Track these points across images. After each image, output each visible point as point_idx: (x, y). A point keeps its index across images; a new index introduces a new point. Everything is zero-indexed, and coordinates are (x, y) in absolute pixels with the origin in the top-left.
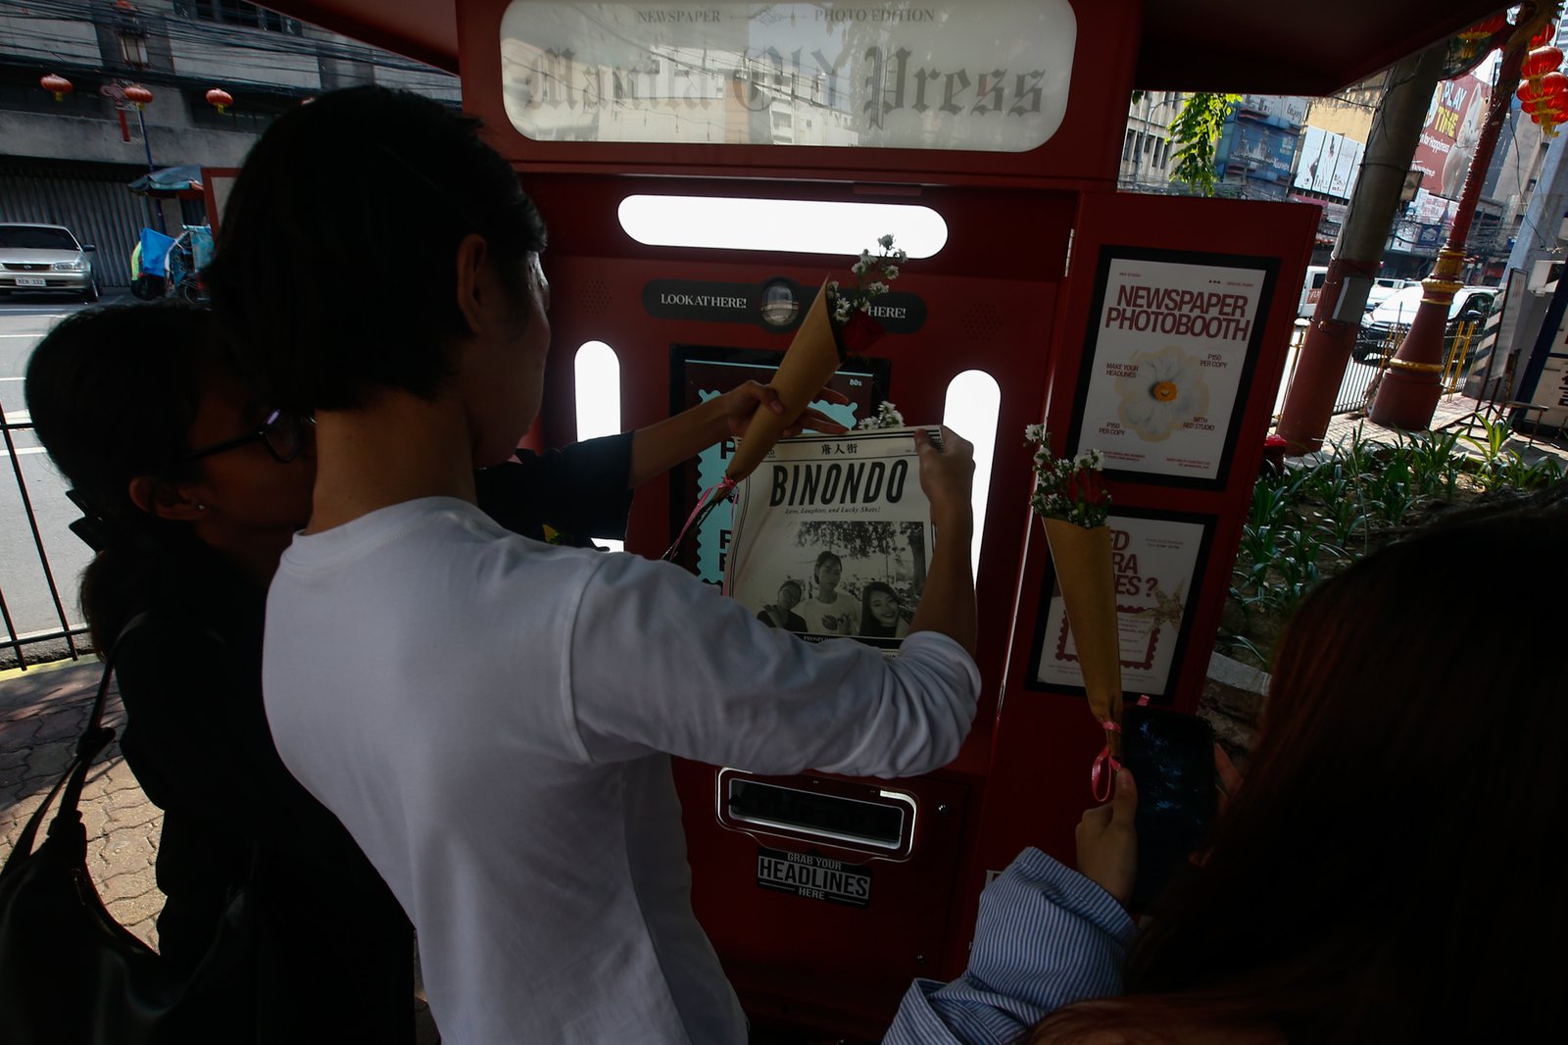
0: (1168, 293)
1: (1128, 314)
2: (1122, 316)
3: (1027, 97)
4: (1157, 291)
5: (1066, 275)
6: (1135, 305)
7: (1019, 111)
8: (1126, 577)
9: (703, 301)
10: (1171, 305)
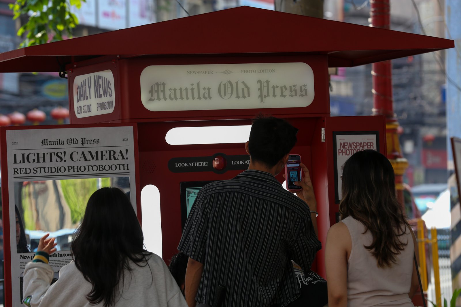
0: (353, 143)
1: (344, 151)
2: (342, 151)
3: (303, 92)
4: (350, 143)
5: (323, 141)
6: (345, 148)
7: (302, 96)
9: (192, 164)
10: (354, 147)
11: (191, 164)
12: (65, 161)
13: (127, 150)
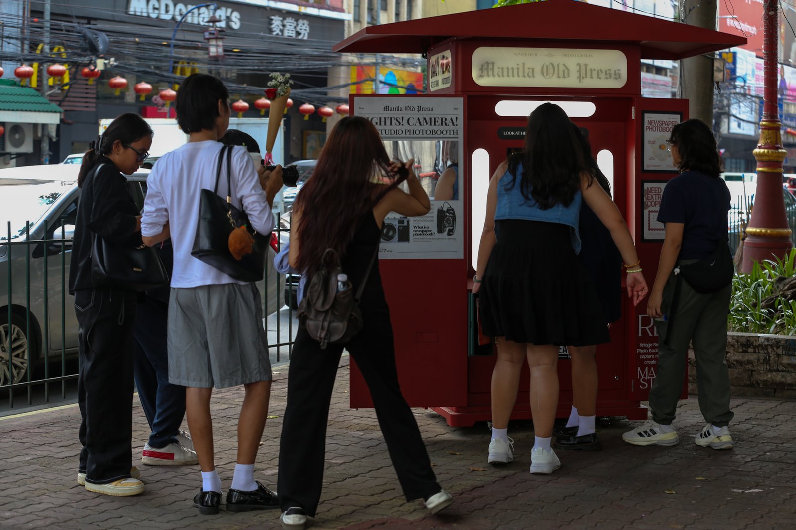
0: (659, 121)
1: (651, 127)
2: (649, 128)
3: (618, 76)
5: (633, 118)
6: (652, 125)
7: (616, 78)
10: (660, 125)
11: (518, 133)
12: (403, 125)
13: (457, 118)
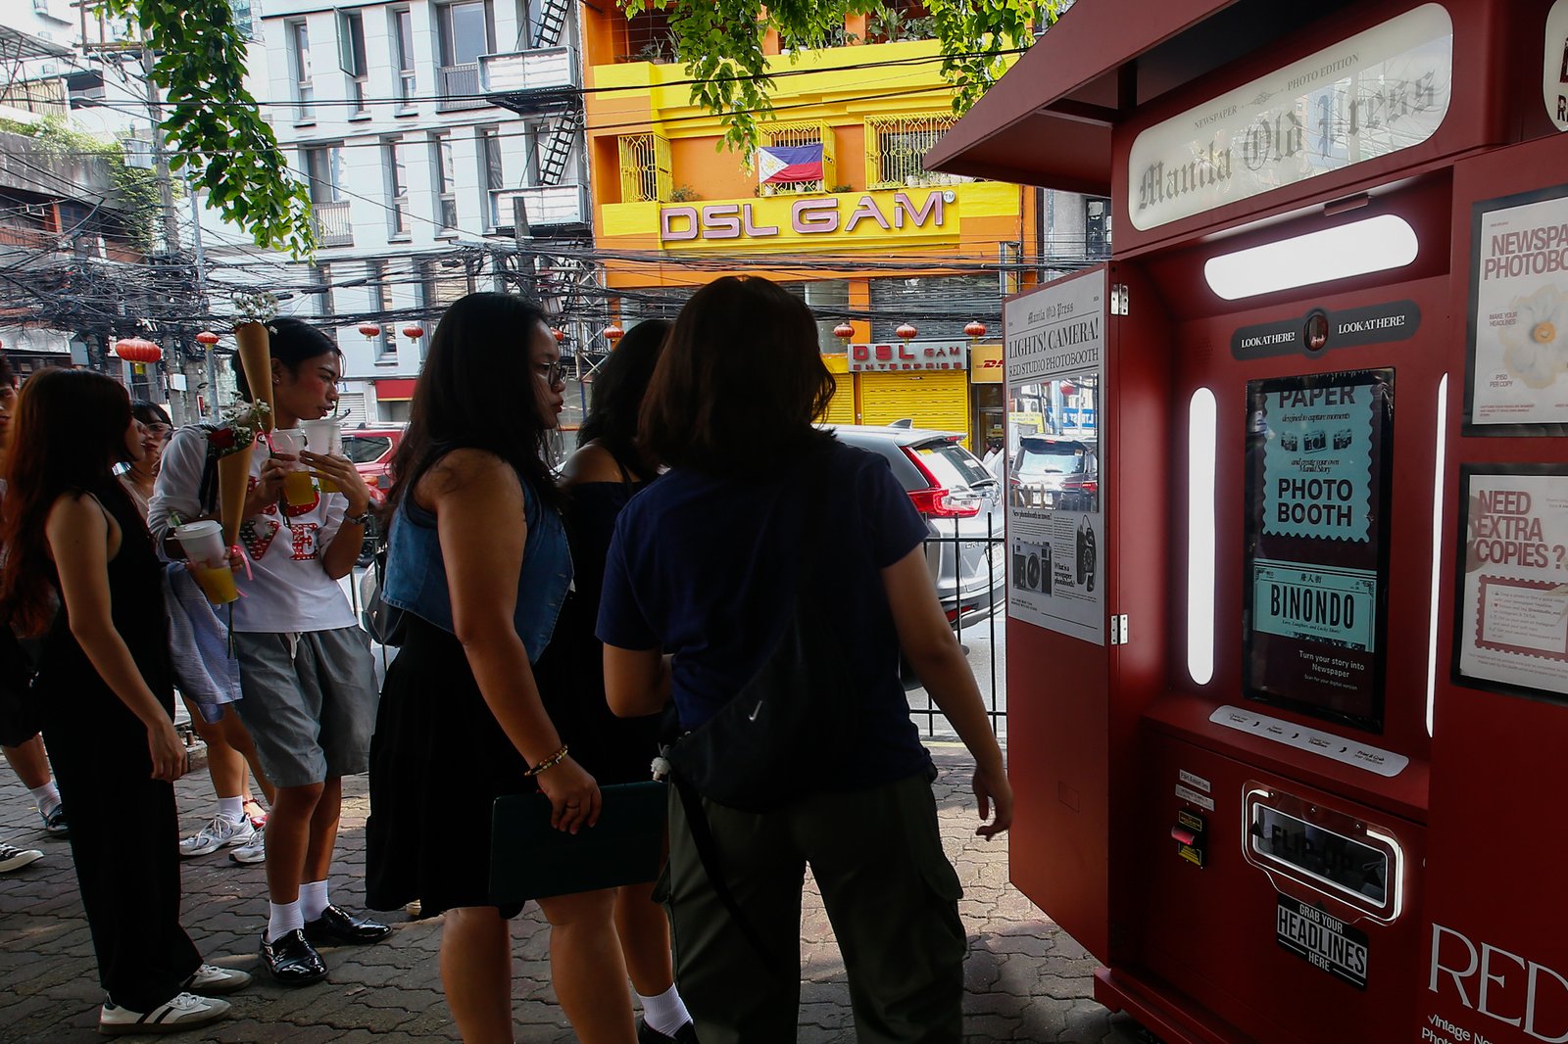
1: (1503, 263)
2: (1497, 265)
4: (1525, 233)
6: (1508, 252)
8: (1533, 545)
10: (1540, 244)
